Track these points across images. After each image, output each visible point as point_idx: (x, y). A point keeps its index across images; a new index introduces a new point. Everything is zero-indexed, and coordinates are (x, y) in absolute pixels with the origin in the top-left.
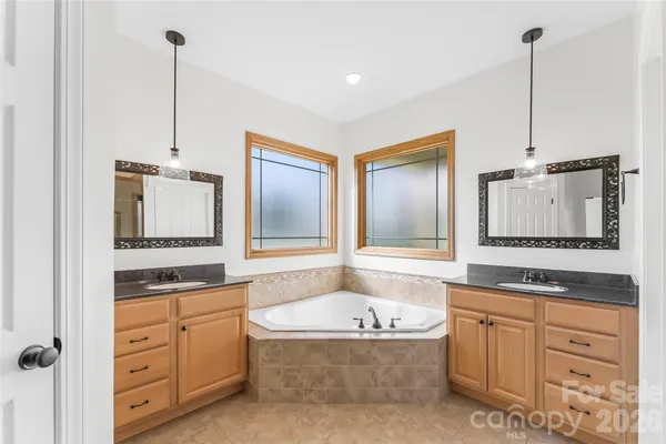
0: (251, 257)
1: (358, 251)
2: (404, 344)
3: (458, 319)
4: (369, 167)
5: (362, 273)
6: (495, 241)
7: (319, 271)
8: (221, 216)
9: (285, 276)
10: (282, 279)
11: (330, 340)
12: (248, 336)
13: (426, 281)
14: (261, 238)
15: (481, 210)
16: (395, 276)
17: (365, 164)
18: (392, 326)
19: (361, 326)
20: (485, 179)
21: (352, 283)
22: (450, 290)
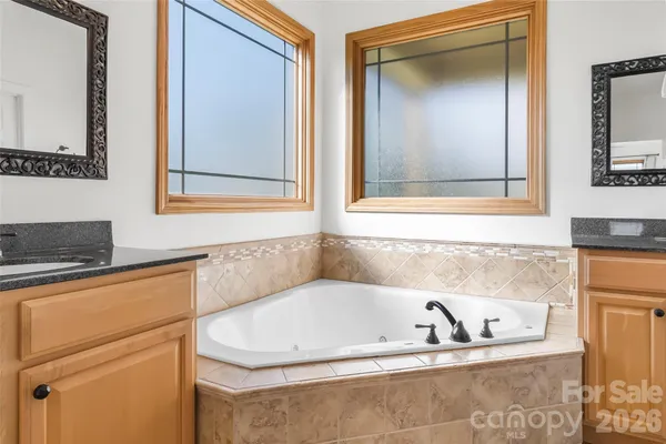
0: (168, 211)
1: (353, 207)
2: (528, 368)
3: (606, 311)
4: (371, 57)
5: (361, 245)
6: (620, 179)
7: (286, 242)
8: (103, 110)
9: (232, 253)
10: (227, 256)
11: (394, 376)
12: (196, 389)
13: (490, 252)
14: (183, 172)
15: (595, 125)
16: (428, 248)
17: (363, 51)
18: (487, 334)
19: (433, 339)
20: (604, 76)
21: (341, 263)
22: (587, 259)
